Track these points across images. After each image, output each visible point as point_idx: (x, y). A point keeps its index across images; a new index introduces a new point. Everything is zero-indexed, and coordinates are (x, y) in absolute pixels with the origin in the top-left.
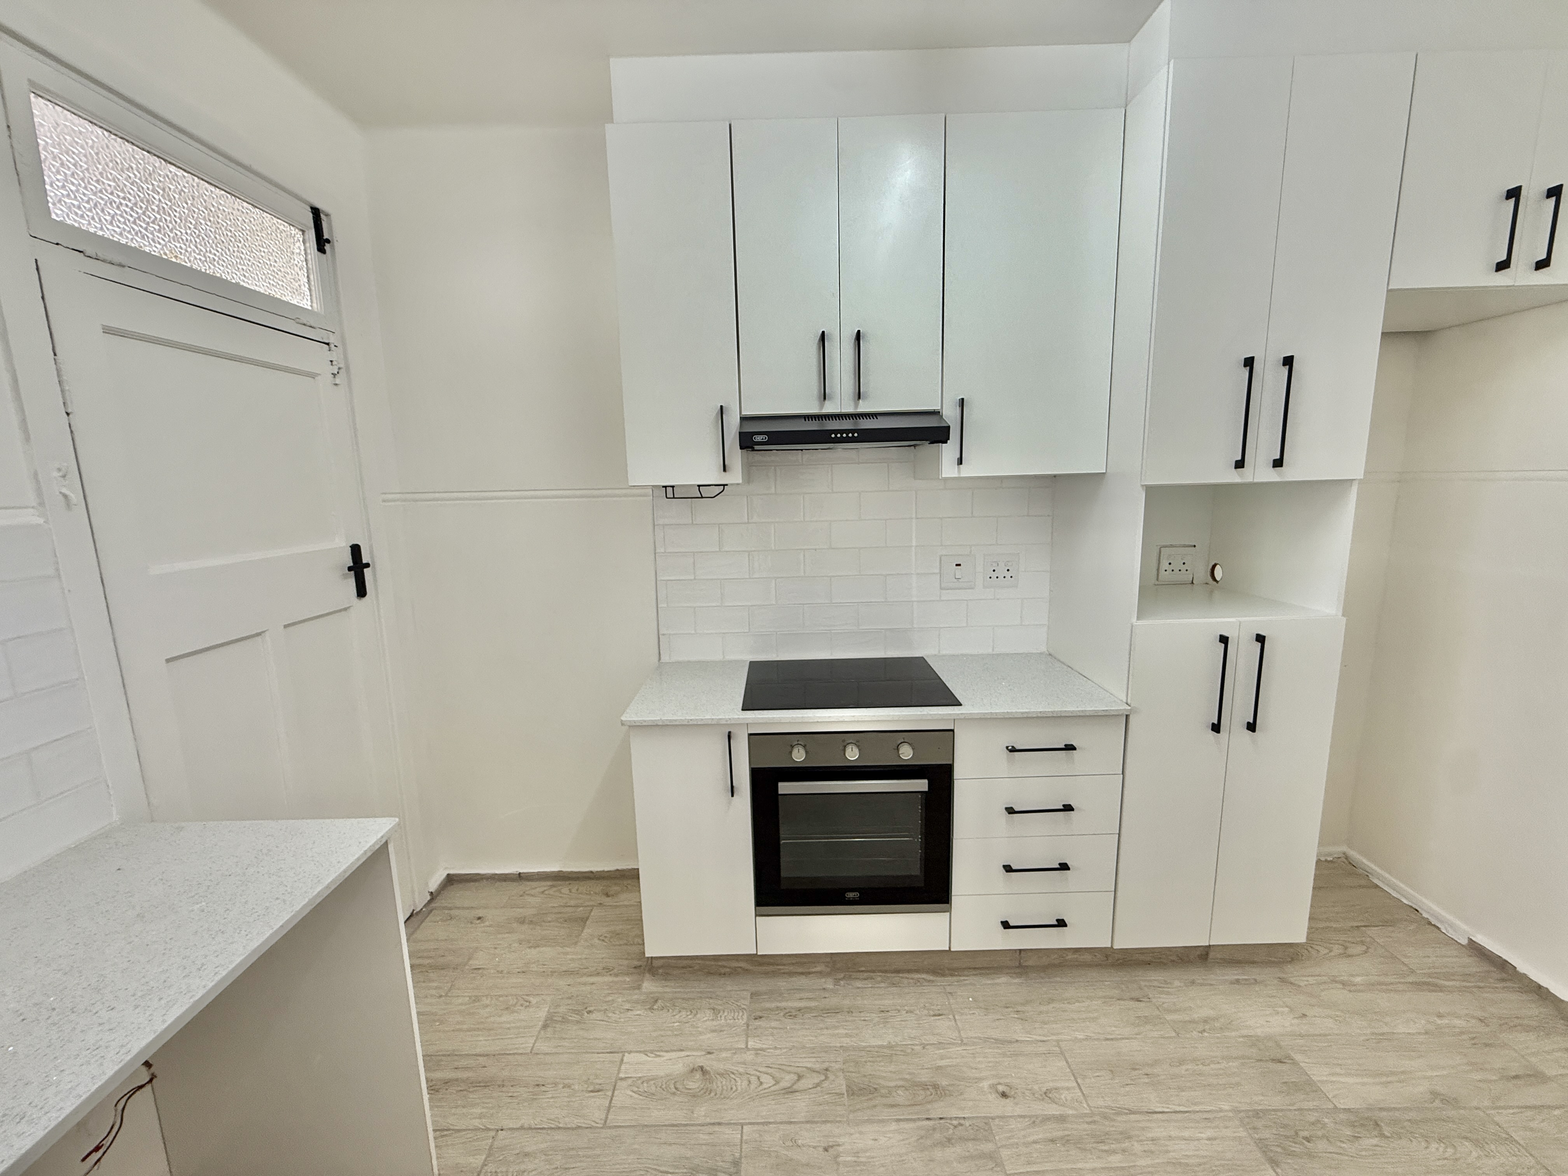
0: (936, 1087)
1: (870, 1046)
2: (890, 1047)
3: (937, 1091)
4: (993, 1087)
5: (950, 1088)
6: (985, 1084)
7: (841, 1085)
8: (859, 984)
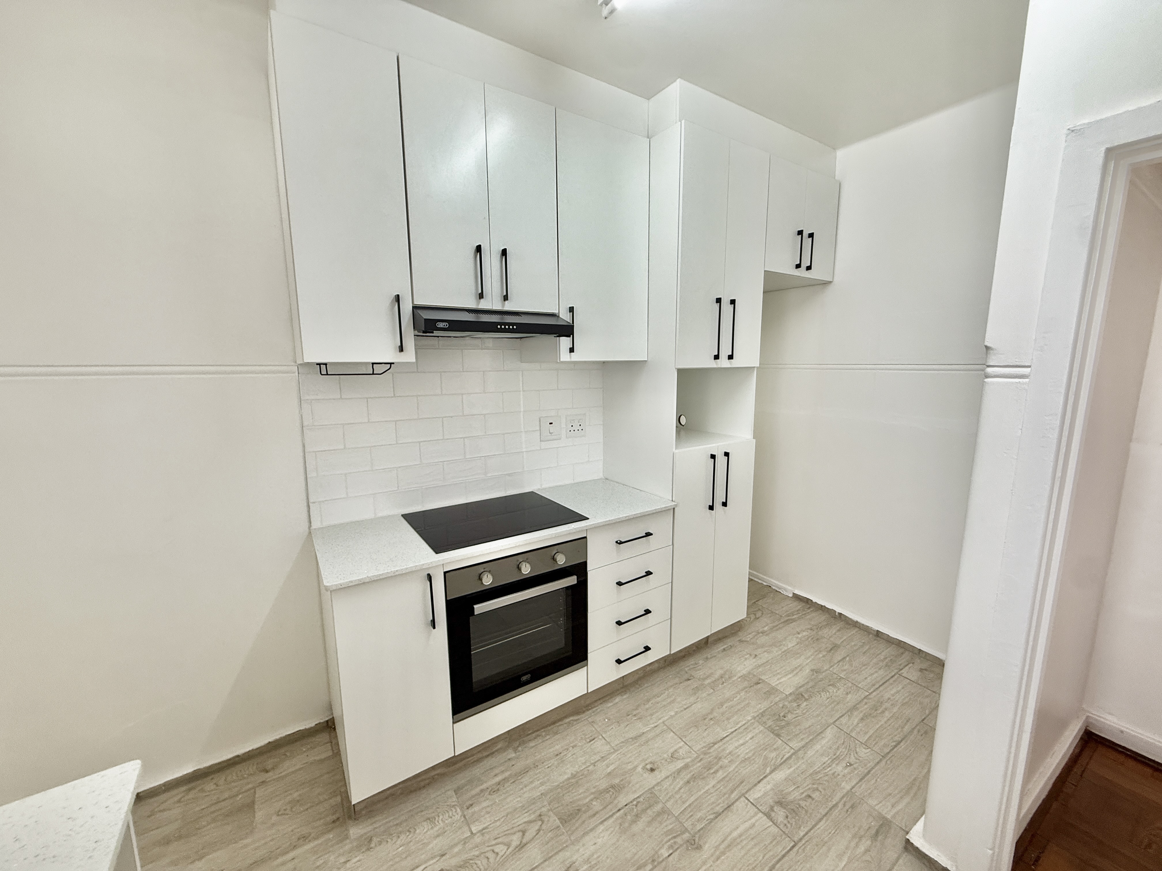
0: (613, 787)
1: (561, 783)
2: (573, 776)
3: (616, 789)
4: (644, 768)
5: (622, 783)
6: (639, 769)
7: (554, 820)
8: (532, 744)
